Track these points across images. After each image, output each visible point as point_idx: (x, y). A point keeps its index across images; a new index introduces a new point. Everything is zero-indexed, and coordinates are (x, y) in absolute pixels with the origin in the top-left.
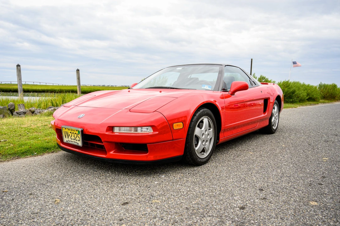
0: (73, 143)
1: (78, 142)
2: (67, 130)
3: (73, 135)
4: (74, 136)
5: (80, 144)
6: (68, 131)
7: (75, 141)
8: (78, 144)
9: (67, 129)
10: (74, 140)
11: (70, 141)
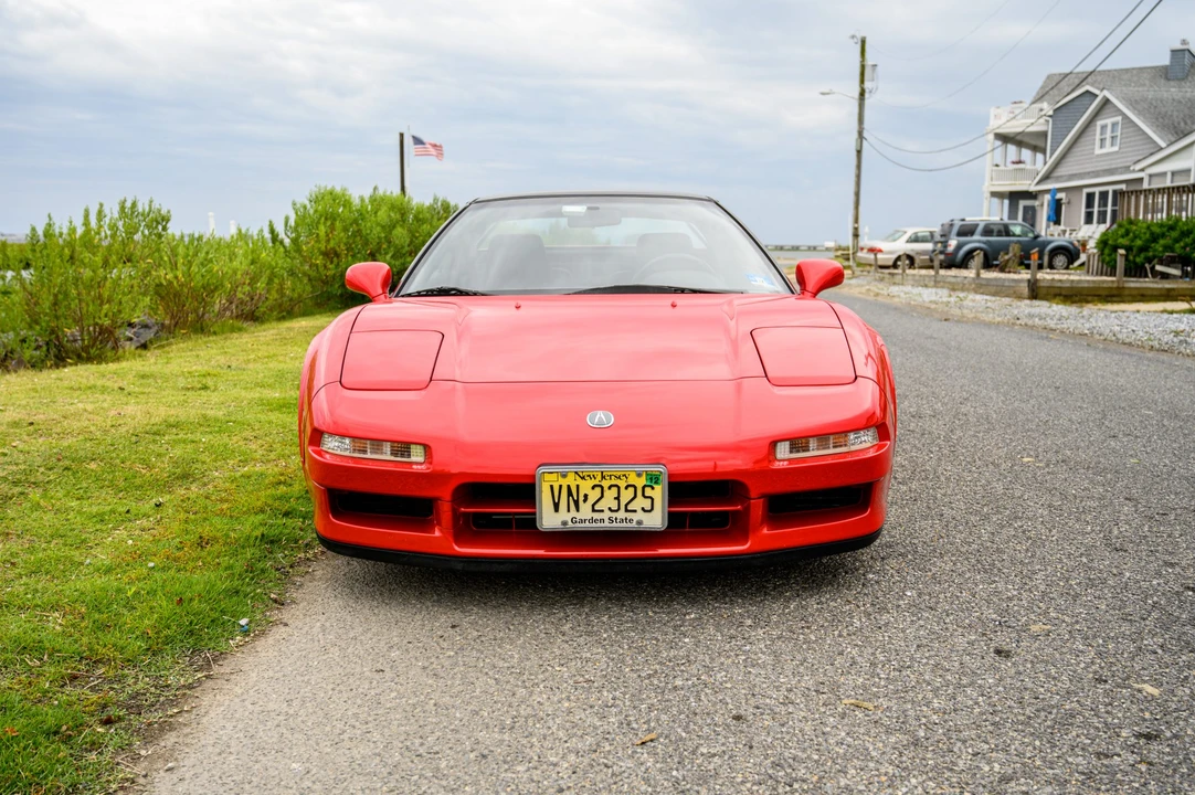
0: (602, 525)
1: (640, 516)
2: (571, 480)
3: (610, 494)
4: (618, 498)
5: (656, 520)
6: (579, 481)
7: (621, 514)
8: (639, 523)
9: (571, 477)
10: (614, 515)
11: (582, 521)
